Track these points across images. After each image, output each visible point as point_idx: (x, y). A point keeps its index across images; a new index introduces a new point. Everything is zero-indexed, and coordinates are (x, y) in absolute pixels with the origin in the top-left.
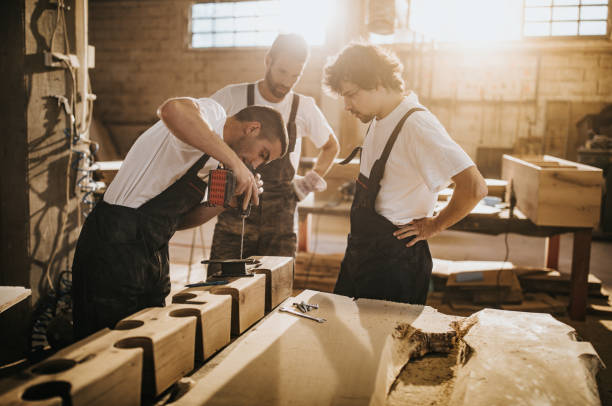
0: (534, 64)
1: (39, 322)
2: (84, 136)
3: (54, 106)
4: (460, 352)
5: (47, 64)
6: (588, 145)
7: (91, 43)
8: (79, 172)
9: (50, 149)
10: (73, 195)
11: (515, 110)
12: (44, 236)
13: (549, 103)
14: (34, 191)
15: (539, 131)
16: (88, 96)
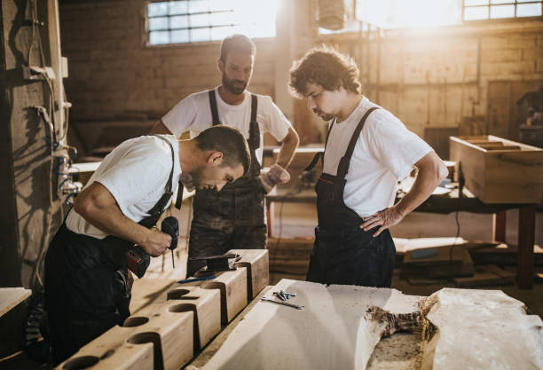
0: (474, 47)
1: (32, 316)
2: (63, 142)
3: (34, 116)
4: (424, 329)
5: (26, 77)
6: (529, 122)
7: (64, 54)
8: (60, 176)
9: (33, 156)
10: (56, 198)
11: (459, 91)
12: (32, 237)
13: (490, 83)
14: (21, 196)
15: (482, 109)
16: (64, 104)
